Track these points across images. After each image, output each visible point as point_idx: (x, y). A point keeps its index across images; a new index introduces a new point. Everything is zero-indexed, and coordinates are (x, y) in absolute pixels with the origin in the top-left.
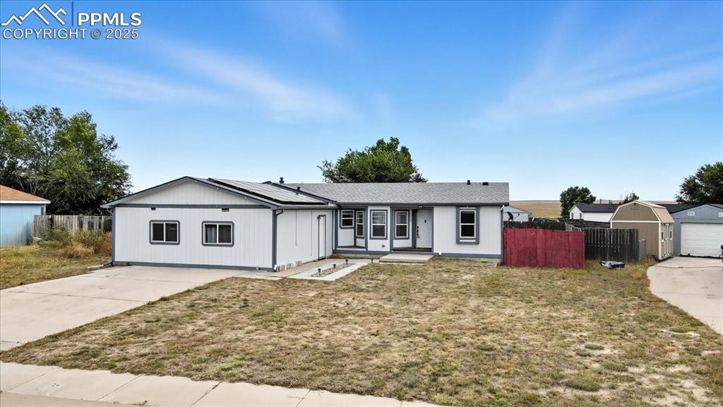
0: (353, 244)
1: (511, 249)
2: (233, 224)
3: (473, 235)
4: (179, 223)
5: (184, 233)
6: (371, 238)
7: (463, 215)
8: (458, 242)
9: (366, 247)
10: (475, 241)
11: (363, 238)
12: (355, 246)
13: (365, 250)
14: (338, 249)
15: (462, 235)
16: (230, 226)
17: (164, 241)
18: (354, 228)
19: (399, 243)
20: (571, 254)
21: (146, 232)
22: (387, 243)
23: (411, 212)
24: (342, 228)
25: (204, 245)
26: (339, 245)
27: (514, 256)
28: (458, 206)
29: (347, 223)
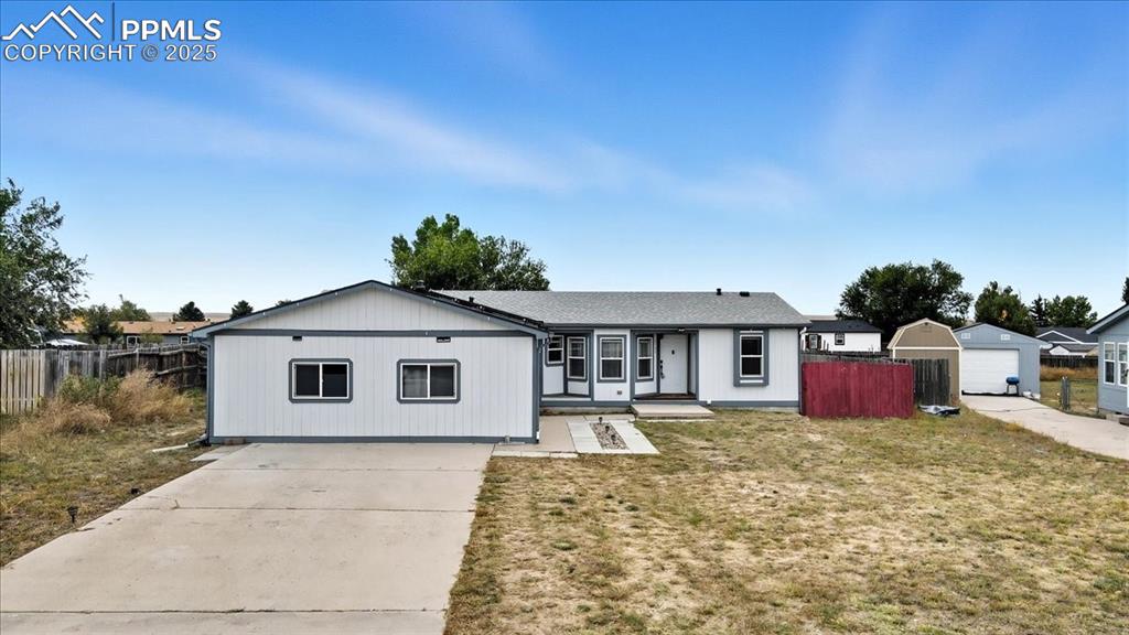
0: (562, 391)
1: (812, 393)
2: (459, 364)
3: (759, 373)
4: (351, 363)
5: (359, 380)
6: (599, 381)
7: (745, 342)
8: (737, 384)
9: (591, 395)
10: (761, 381)
11: (585, 381)
12: (566, 394)
13: (589, 399)
14: (543, 399)
15: (743, 373)
16: (452, 367)
17: (321, 397)
18: (565, 365)
19: (643, 388)
20: (896, 397)
21: (282, 381)
22: (625, 387)
23: (655, 338)
24: (548, 365)
25: (401, 402)
26: (545, 393)
27: (817, 403)
28: (736, 328)
29: (554, 356)
